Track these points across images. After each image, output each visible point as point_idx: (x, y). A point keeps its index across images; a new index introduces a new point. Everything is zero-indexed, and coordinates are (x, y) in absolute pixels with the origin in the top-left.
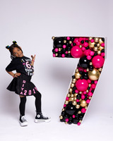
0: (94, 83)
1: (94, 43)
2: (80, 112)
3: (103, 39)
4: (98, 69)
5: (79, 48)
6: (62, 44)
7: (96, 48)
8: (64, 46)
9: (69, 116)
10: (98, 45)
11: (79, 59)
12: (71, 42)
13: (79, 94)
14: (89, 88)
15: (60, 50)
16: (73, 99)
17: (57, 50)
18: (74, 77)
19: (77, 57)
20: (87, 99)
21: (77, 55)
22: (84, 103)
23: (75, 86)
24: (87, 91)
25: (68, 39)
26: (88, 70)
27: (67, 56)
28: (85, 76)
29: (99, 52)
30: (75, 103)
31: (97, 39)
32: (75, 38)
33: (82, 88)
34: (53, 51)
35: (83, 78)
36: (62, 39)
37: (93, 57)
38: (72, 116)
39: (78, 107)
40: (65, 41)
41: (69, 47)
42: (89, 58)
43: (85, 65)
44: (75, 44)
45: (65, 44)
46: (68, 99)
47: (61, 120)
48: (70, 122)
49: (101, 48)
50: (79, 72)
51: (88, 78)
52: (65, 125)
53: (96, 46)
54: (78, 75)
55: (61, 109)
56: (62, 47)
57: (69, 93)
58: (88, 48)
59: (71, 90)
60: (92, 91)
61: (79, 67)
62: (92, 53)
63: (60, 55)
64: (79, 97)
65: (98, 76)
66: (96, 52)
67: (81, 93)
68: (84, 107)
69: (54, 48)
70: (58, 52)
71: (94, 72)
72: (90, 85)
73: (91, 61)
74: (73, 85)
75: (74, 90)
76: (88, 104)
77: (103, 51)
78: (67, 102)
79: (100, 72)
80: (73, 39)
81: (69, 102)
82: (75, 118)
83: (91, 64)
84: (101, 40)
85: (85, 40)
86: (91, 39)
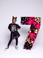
0: (36, 34)
1: (36, 20)
2: (31, 45)
3: (40, 18)
4: (38, 29)
5: (31, 21)
6: (24, 19)
8: (25, 21)
9: (27, 47)
10: (38, 20)
11: (31, 25)
12: (28, 19)
13: (31, 39)
14: (34, 36)
15: (23, 22)
16: (28, 40)
17: (22, 22)
18: (29, 32)
20: (33, 40)
22: (32, 42)
26: (34, 30)
28: (33, 32)
29: (38, 23)
30: (29, 42)
31: (37, 18)
32: (29, 17)
33: (32, 36)
34: (21, 22)
37: (36, 25)
39: (30, 43)
40: (25, 19)
41: (27, 21)
42: (34, 25)
43: (33, 28)
44: (29, 20)
46: (26, 40)
47: (24, 48)
48: (27, 49)
49: (39, 21)
50: (31, 30)
51: (34, 33)
52: (25, 50)
53: (37, 20)
54: (30, 31)
55: (24, 44)
57: (27, 38)
58: (34, 21)
60: (36, 37)
61: (31, 28)
63: (23, 24)
64: (31, 40)
65: (38, 32)
66: (37, 23)
70: (23, 23)
71: (36, 30)
73: (35, 26)
75: (29, 37)
76: (34, 42)
77: (40, 22)
81: (27, 42)
82: (29, 47)
83: (35, 27)
85: (33, 18)
86: (35, 18)
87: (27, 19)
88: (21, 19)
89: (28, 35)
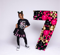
0: (52, 32)
1: (52, 14)
2: (45, 45)
3: (56, 12)
4: (54, 25)
6: (38, 14)
7: (53, 16)
8: (39, 15)
9: (40, 46)
10: (54, 15)
12: (42, 13)
13: (45, 37)
14: (49, 34)
15: (37, 16)
16: (42, 39)
17: (35, 16)
18: (43, 29)
19: (44, 20)
20: (48, 39)
21: (44, 19)
22: (47, 41)
23: (43, 33)
24: (49, 36)
25: (41, 11)
26: (49, 26)
27: (40, 19)
29: (54, 18)
30: (43, 41)
31: (54, 12)
33: (46, 34)
34: (34, 17)
35: (47, 30)
36: (38, 11)
38: (41, 46)
39: (44, 42)
40: (39, 13)
41: (41, 15)
42: (50, 20)
43: (48, 24)
44: (43, 14)
45: (39, 14)
46: (39, 39)
47: (36, 48)
48: (40, 49)
49: (56, 16)
51: (49, 30)
53: (53, 15)
54: (45, 28)
55: (36, 43)
56: (38, 15)
57: (40, 36)
58: (49, 16)
59: (41, 35)
60: (51, 35)
61: (45, 24)
62: (51, 18)
63: (37, 19)
64: (45, 38)
65: (54, 29)
67: (45, 36)
68: (47, 43)
69: (34, 16)
70: (36, 18)
71: (52, 27)
72: (50, 33)
73: (50, 22)
74: (42, 33)
75: (43, 35)
76: (49, 41)
77: (56, 18)
78: (39, 40)
79: (55, 27)
80: (43, 12)
83: (51, 23)
84: (55, 12)
86: (51, 12)
87: (40, 13)
88: (33, 13)
89: (41, 32)
